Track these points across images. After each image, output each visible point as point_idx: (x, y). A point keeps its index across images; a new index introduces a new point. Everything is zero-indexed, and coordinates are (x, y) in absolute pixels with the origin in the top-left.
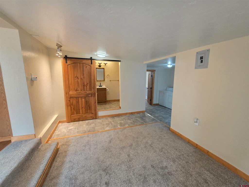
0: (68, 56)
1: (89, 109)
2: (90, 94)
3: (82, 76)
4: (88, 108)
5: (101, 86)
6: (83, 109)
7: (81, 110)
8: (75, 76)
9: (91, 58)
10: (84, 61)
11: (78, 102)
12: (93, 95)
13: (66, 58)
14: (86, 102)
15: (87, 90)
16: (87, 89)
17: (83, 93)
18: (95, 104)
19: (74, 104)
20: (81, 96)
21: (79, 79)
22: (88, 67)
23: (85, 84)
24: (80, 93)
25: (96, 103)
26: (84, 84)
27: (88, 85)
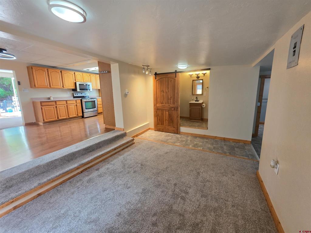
0: (157, 73)
1: (172, 123)
2: (173, 108)
3: (167, 90)
4: (171, 121)
5: (198, 101)
6: (166, 121)
7: (165, 122)
8: (162, 90)
9: (176, 71)
10: (169, 75)
11: (163, 114)
12: (176, 109)
13: (156, 74)
14: (170, 115)
15: (170, 104)
16: (170, 102)
17: (167, 106)
18: (177, 119)
19: (160, 115)
20: (166, 108)
21: (164, 93)
22: (172, 81)
23: (170, 97)
24: (164, 105)
25: (178, 117)
26: (168, 97)
27: (172, 98)
